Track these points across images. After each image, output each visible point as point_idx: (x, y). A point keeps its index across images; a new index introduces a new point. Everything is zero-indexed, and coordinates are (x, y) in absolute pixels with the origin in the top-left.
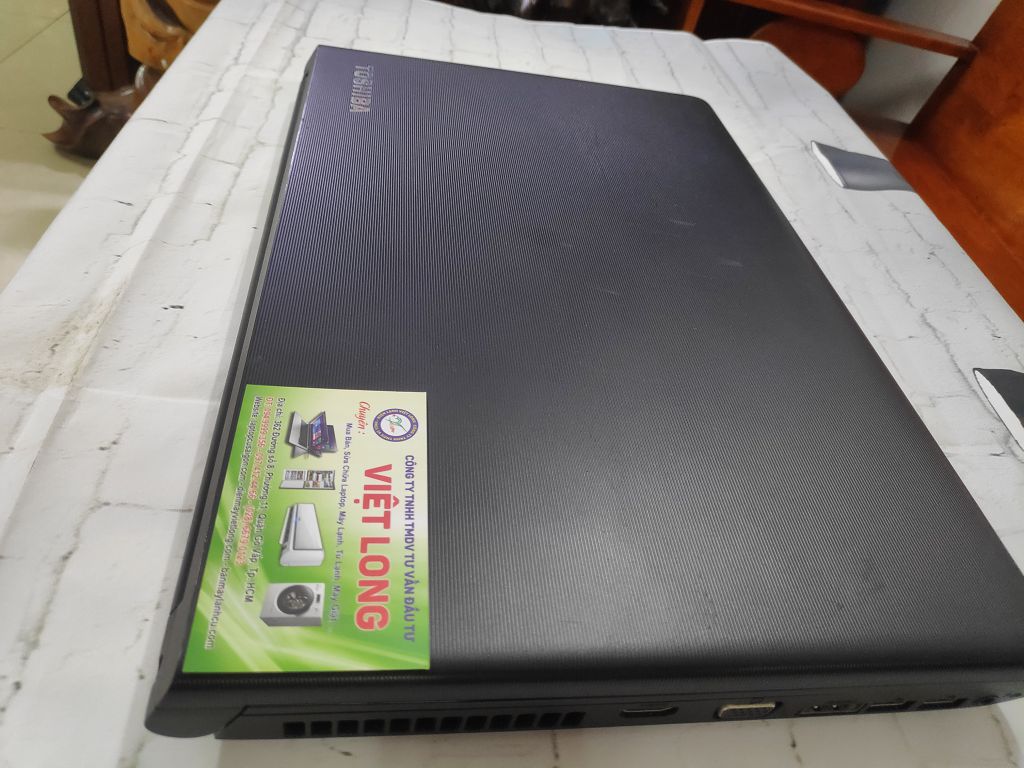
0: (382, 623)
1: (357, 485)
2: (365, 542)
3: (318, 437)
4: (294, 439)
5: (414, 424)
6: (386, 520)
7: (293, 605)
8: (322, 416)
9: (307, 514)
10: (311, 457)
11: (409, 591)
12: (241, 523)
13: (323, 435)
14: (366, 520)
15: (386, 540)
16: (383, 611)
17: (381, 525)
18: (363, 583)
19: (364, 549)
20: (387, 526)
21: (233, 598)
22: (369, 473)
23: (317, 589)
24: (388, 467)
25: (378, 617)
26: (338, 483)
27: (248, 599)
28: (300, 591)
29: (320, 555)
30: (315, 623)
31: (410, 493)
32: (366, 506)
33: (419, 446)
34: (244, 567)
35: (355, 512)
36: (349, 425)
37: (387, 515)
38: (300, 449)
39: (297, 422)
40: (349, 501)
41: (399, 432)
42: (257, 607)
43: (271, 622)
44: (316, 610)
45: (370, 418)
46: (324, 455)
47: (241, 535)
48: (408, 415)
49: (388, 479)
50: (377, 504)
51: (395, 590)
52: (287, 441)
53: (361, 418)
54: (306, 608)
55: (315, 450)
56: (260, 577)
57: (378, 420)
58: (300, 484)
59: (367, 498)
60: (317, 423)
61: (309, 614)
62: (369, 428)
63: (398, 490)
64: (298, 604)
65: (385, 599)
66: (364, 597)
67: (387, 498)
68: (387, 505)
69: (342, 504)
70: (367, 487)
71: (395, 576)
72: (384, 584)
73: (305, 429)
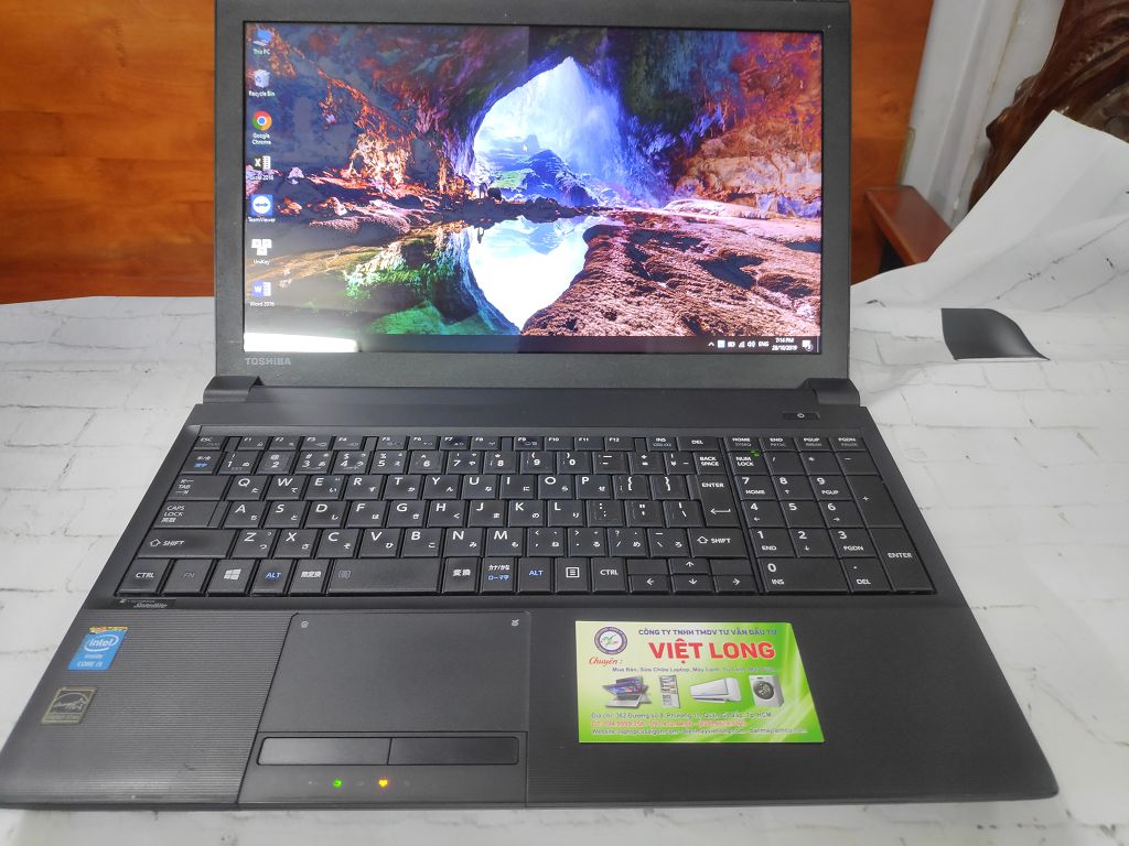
0: (770, 646)
1: (669, 663)
2: (714, 655)
3: (630, 689)
4: (635, 703)
5: (609, 629)
6: (696, 646)
7: (766, 691)
8: (608, 688)
9: (698, 690)
10: (649, 691)
11: (745, 632)
12: (714, 727)
13: (628, 685)
14: (697, 655)
15: (712, 646)
16: (761, 646)
17: (700, 648)
18: (745, 656)
19: (721, 656)
20: (701, 645)
21: (770, 723)
22: (658, 655)
23: (754, 680)
24: (652, 646)
25: (765, 648)
26: (669, 673)
27: (769, 715)
28: (757, 689)
29: (729, 680)
30: (776, 679)
31: (672, 632)
32: (687, 657)
33: (631, 628)
34: (747, 720)
35: (692, 662)
36: (615, 670)
37: (691, 645)
38: (642, 698)
39: (617, 703)
40: (684, 666)
41: (618, 638)
42: (773, 710)
43: (781, 701)
44: (767, 678)
45: (608, 657)
46: (645, 684)
47: (724, 725)
48: (601, 633)
49: (662, 645)
50: (685, 651)
51: (747, 640)
52: (637, 707)
53: (607, 662)
54: (768, 684)
55: (643, 690)
56: (751, 711)
57: (608, 652)
58: (674, 697)
59: (679, 656)
60: (615, 691)
61: (771, 683)
62: (615, 657)
63: (672, 638)
64: (766, 689)
65: (753, 645)
66: (755, 655)
67: (677, 646)
68: (685, 645)
69: (687, 670)
70: (671, 656)
71: (738, 640)
72: (743, 646)
73: (621, 697)
